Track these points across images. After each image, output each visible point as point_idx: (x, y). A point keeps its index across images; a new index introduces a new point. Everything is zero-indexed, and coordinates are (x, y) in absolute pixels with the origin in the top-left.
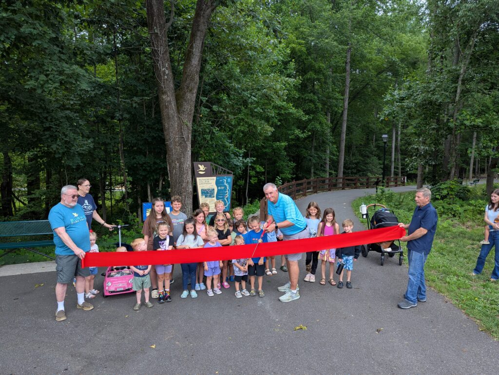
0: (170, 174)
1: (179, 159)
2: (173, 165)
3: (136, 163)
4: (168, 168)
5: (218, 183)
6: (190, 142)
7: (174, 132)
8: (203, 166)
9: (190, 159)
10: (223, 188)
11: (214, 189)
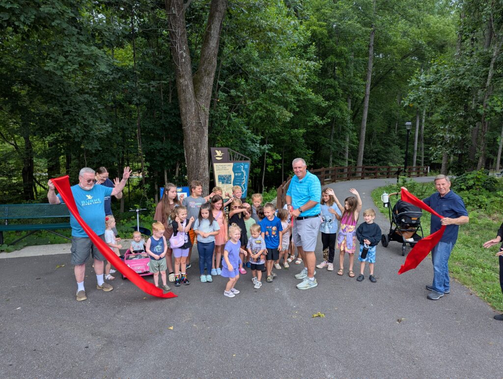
0: (187, 159)
1: (196, 145)
2: (190, 150)
3: (153, 149)
4: (185, 153)
5: (234, 169)
6: (207, 128)
7: (191, 117)
8: (220, 152)
9: (207, 145)
10: (240, 174)
11: (230, 176)
